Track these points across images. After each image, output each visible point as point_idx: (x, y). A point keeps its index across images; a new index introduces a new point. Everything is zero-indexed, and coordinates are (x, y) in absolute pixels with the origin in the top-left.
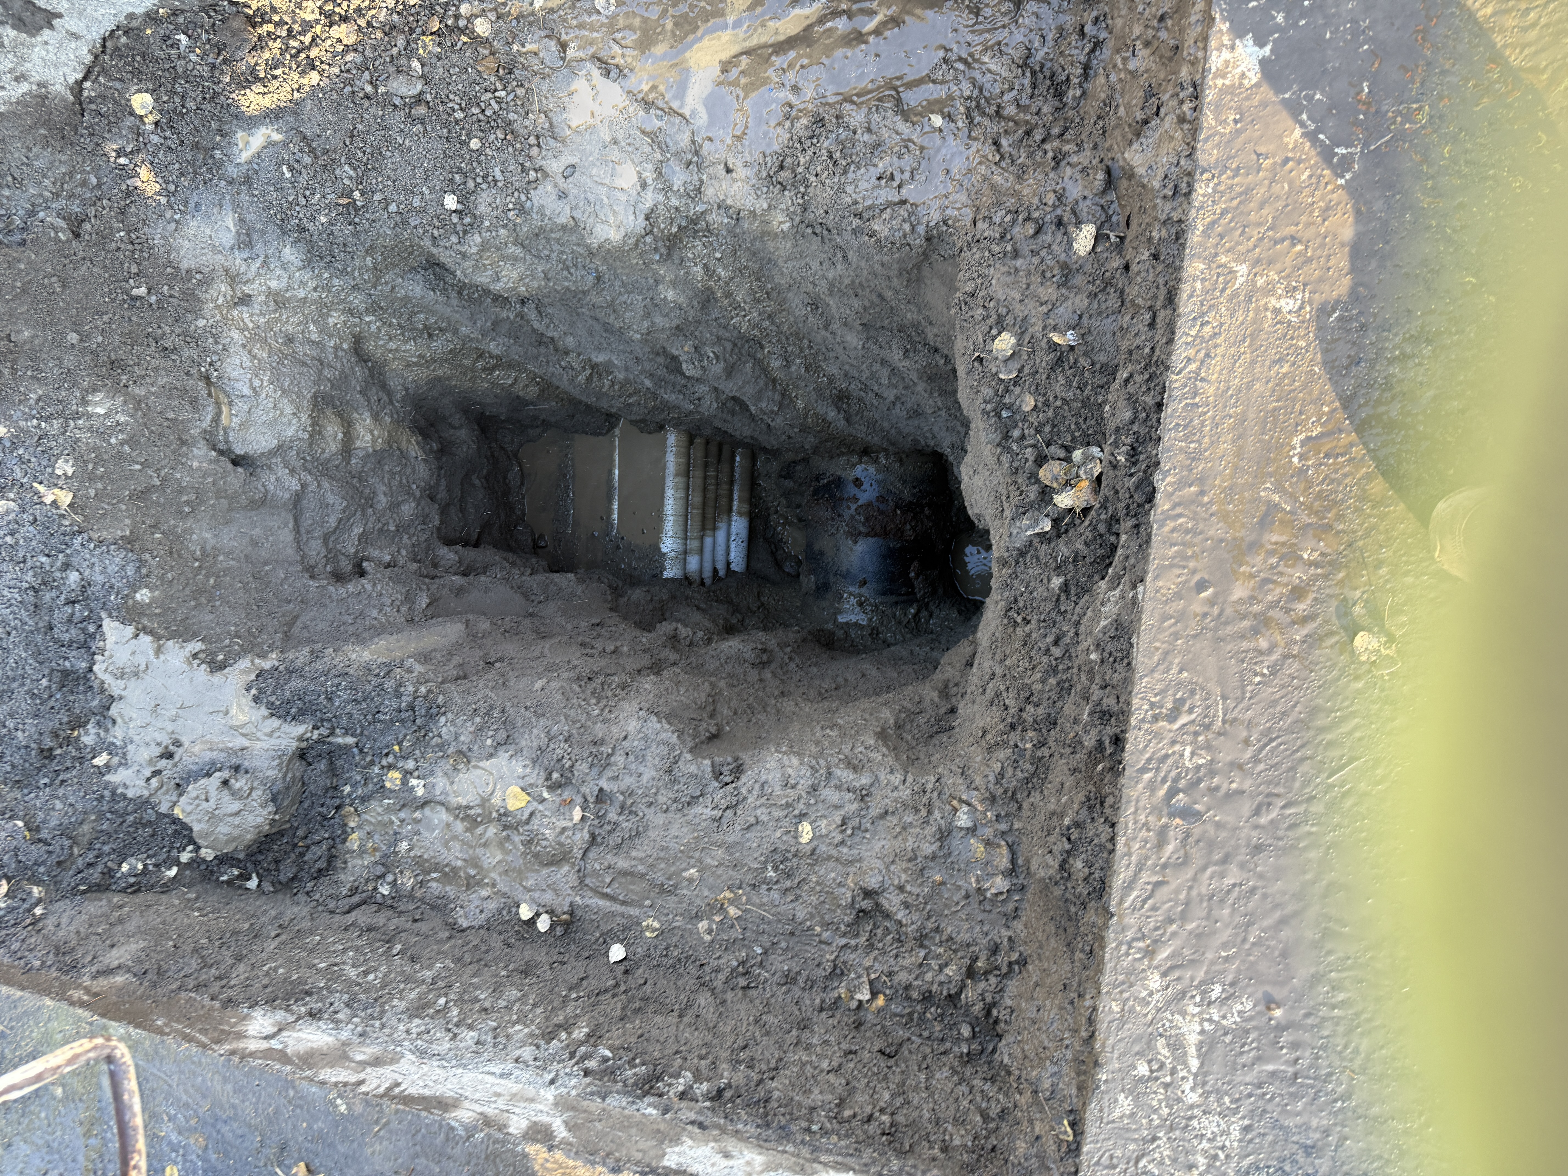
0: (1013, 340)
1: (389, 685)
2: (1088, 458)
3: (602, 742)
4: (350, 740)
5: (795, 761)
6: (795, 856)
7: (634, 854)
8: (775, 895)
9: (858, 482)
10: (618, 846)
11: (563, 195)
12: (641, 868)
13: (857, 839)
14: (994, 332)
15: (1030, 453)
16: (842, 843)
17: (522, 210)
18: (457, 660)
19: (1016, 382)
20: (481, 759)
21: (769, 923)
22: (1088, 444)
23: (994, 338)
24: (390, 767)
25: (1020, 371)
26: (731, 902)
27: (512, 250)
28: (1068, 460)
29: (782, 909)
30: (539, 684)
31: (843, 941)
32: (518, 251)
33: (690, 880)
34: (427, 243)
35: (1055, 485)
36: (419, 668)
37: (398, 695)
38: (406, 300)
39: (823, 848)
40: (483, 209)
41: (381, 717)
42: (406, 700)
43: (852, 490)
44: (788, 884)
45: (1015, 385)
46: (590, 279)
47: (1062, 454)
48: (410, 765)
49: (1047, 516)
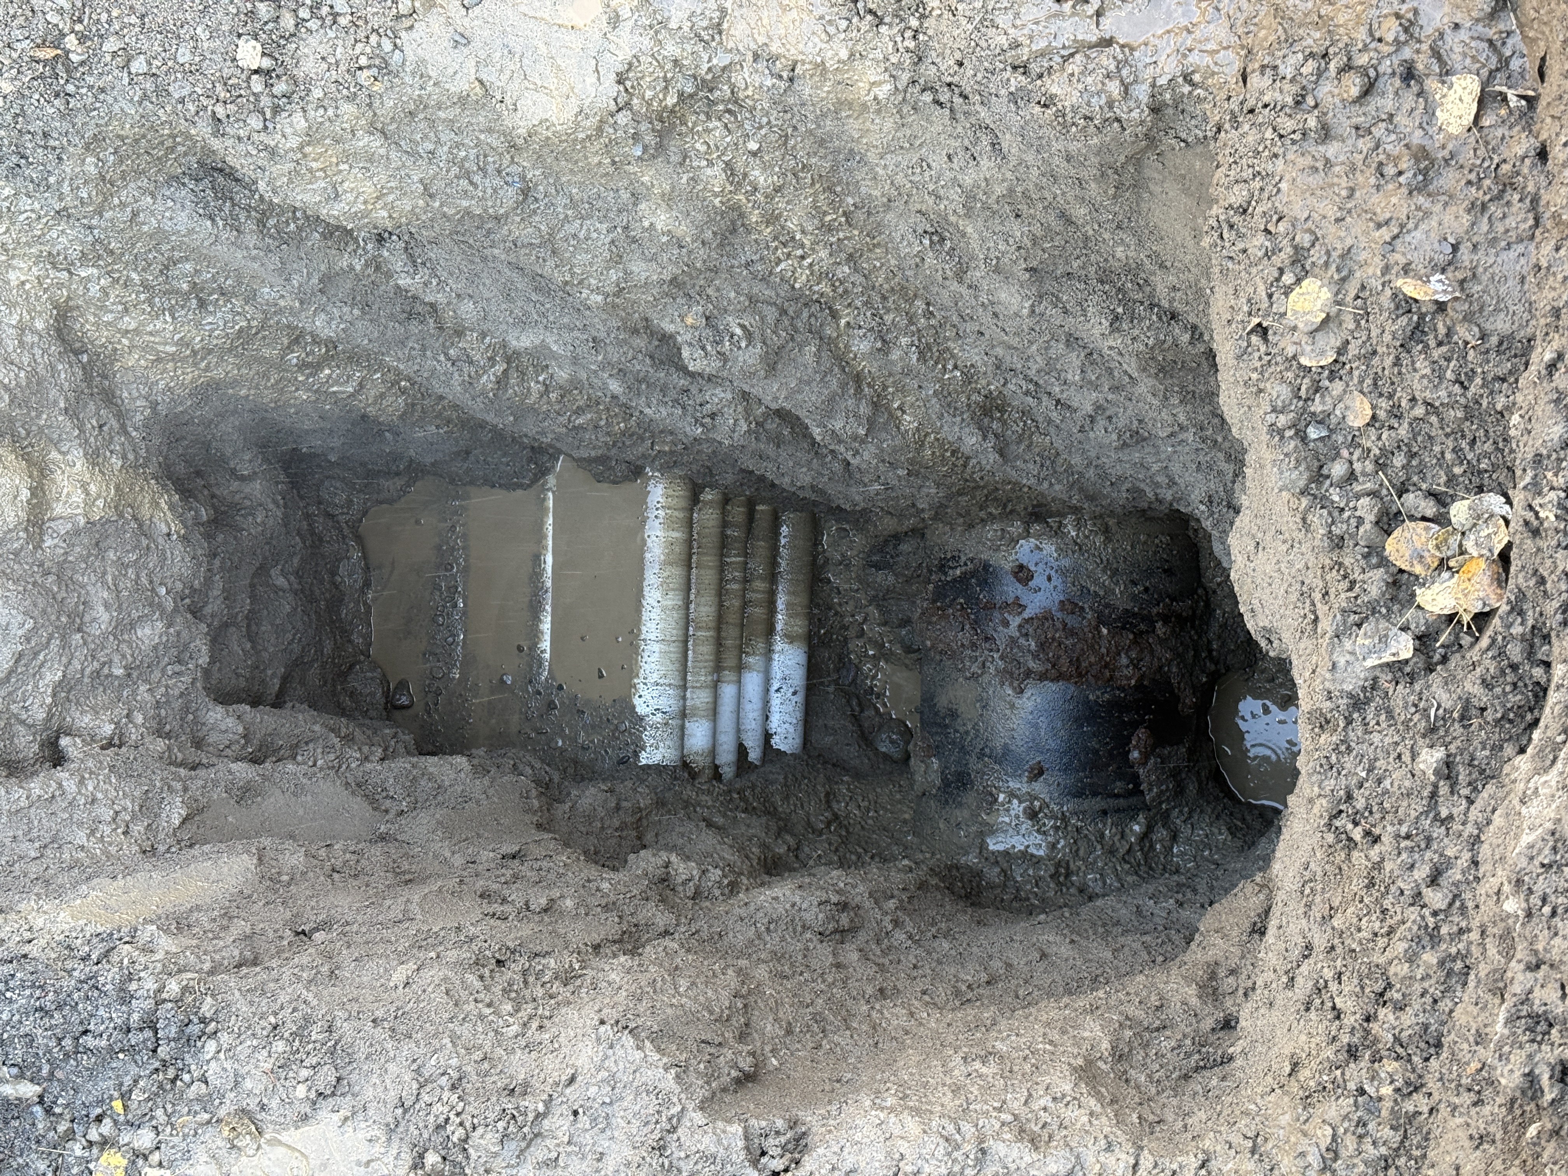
0: (1326, 294)
1: (109, 976)
2: (1479, 517)
3: (525, 1089)
4: (28, 1090)
5: (913, 1125)
9: (1022, 574)
11: (462, 40)
14: (1288, 278)
15: (1367, 508)
17: (384, 68)
18: (240, 927)
19: (1334, 372)
20: (283, 1126)
22: (1480, 489)
23: (1288, 291)
24: (105, 1143)
25: (1341, 351)
27: (364, 141)
28: (1442, 520)
30: (399, 975)
32: (376, 143)
34: (202, 130)
35: (1418, 569)
36: (166, 944)
37: (125, 998)
38: (159, 236)
40: (309, 66)
41: (89, 1041)
42: (141, 1006)
43: (1011, 589)
45: (1331, 379)
46: (510, 195)
47: (1429, 508)
48: (144, 1139)
49: (1405, 629)
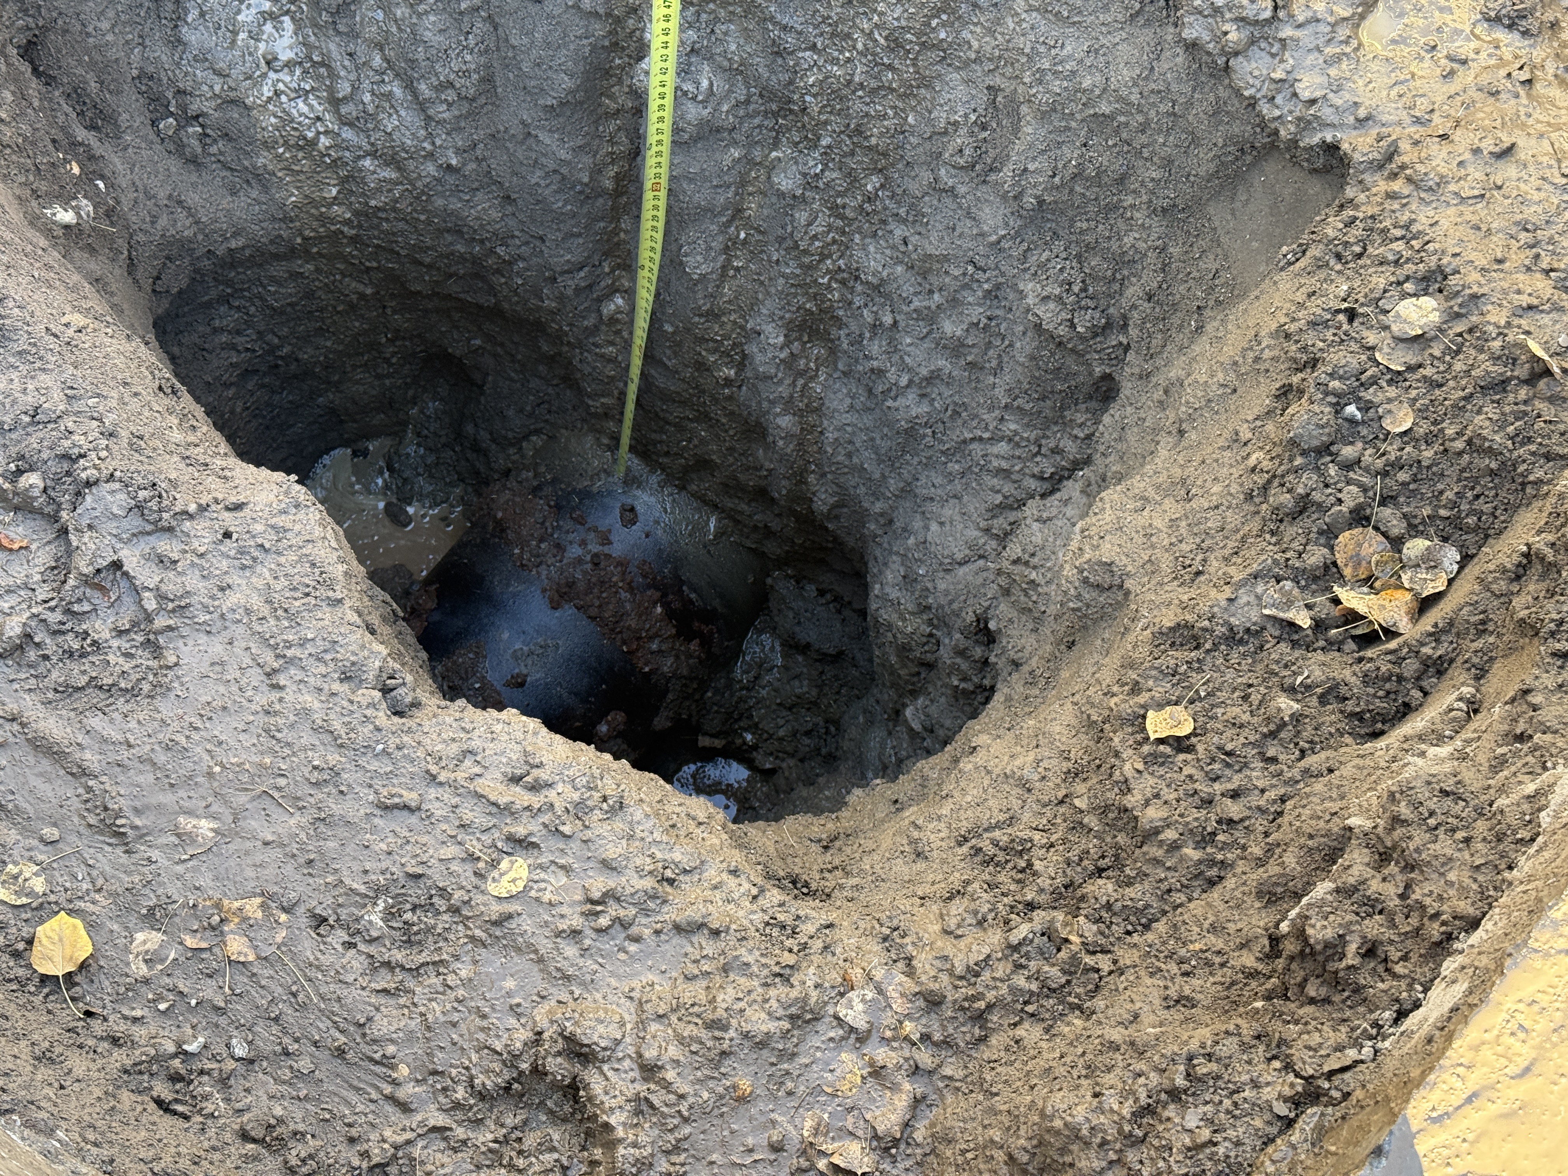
6: (455, 910)
7: (96, 722)
8: (355, 962)
10: (67, 690)
12: (91, 758)
13: (607, 945)
14: (1409, 287)
15: (1351, 496)
16: (575, 933)
19: (1396, 378)
21: (303, 1007)
22: (1445, 539)
23: (1405, 295)
25: (1411, 369)
26: (247, 926)
28: (1397, 543)
29: (352, 995)
31: (439, 1119)
33: (184, 838)
35: (1347, 572)
39: (526, 924)
44: (398, 956)
45: (1390, 382)
47: (1397, 527)
49: (1309, 607)
